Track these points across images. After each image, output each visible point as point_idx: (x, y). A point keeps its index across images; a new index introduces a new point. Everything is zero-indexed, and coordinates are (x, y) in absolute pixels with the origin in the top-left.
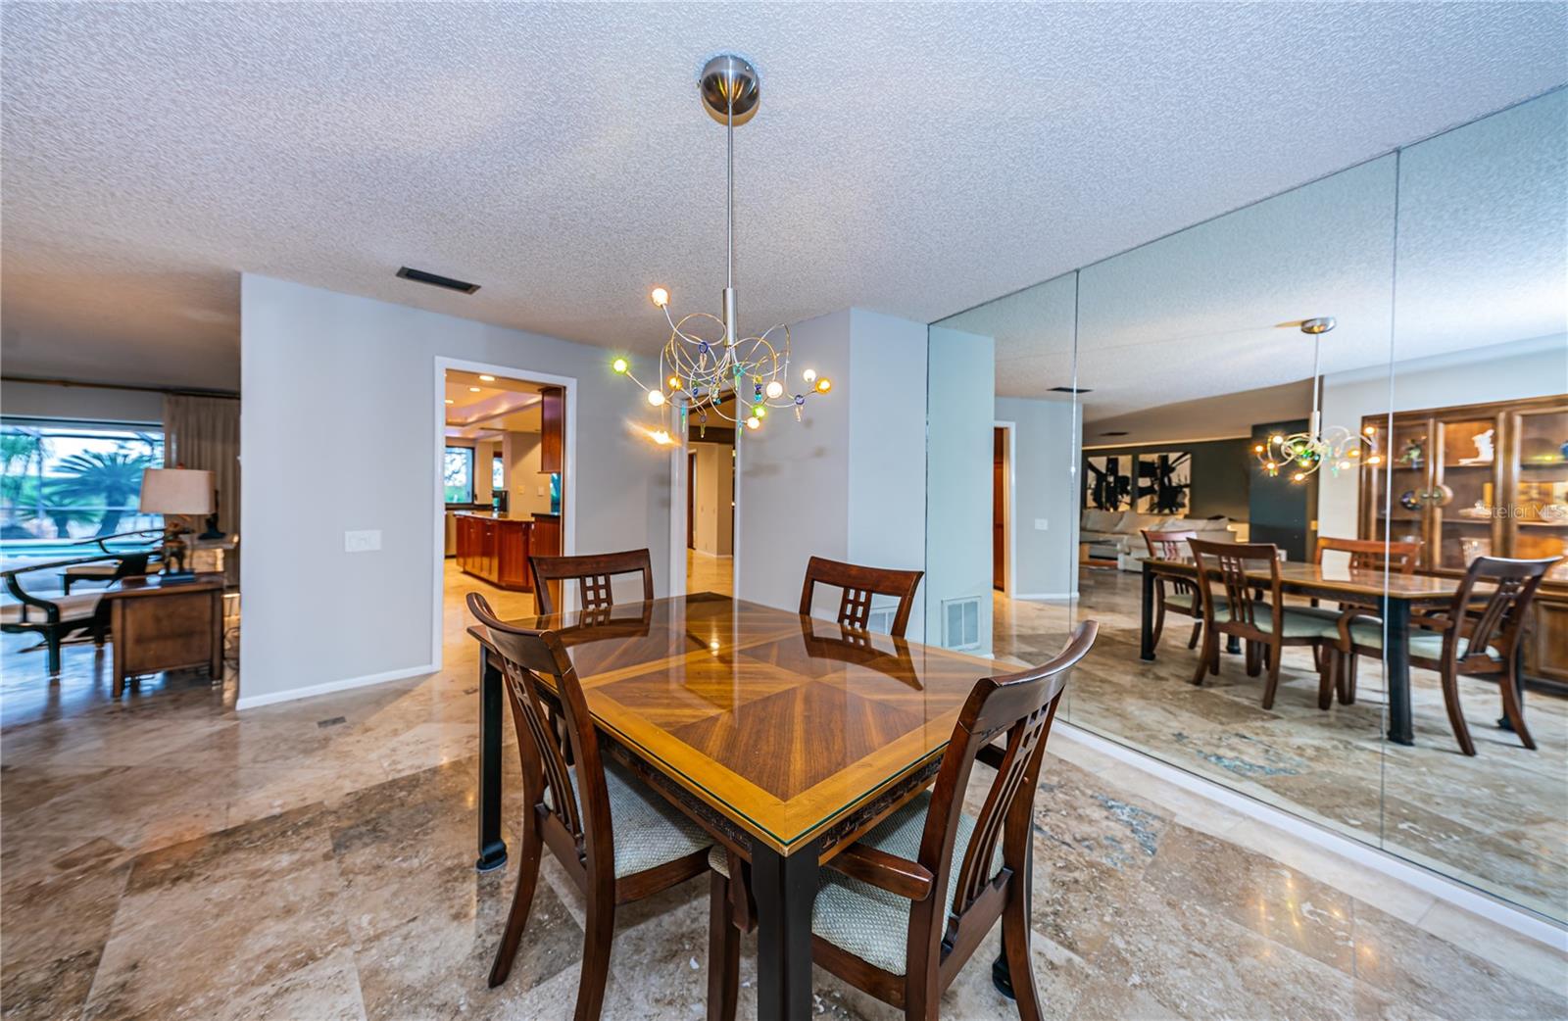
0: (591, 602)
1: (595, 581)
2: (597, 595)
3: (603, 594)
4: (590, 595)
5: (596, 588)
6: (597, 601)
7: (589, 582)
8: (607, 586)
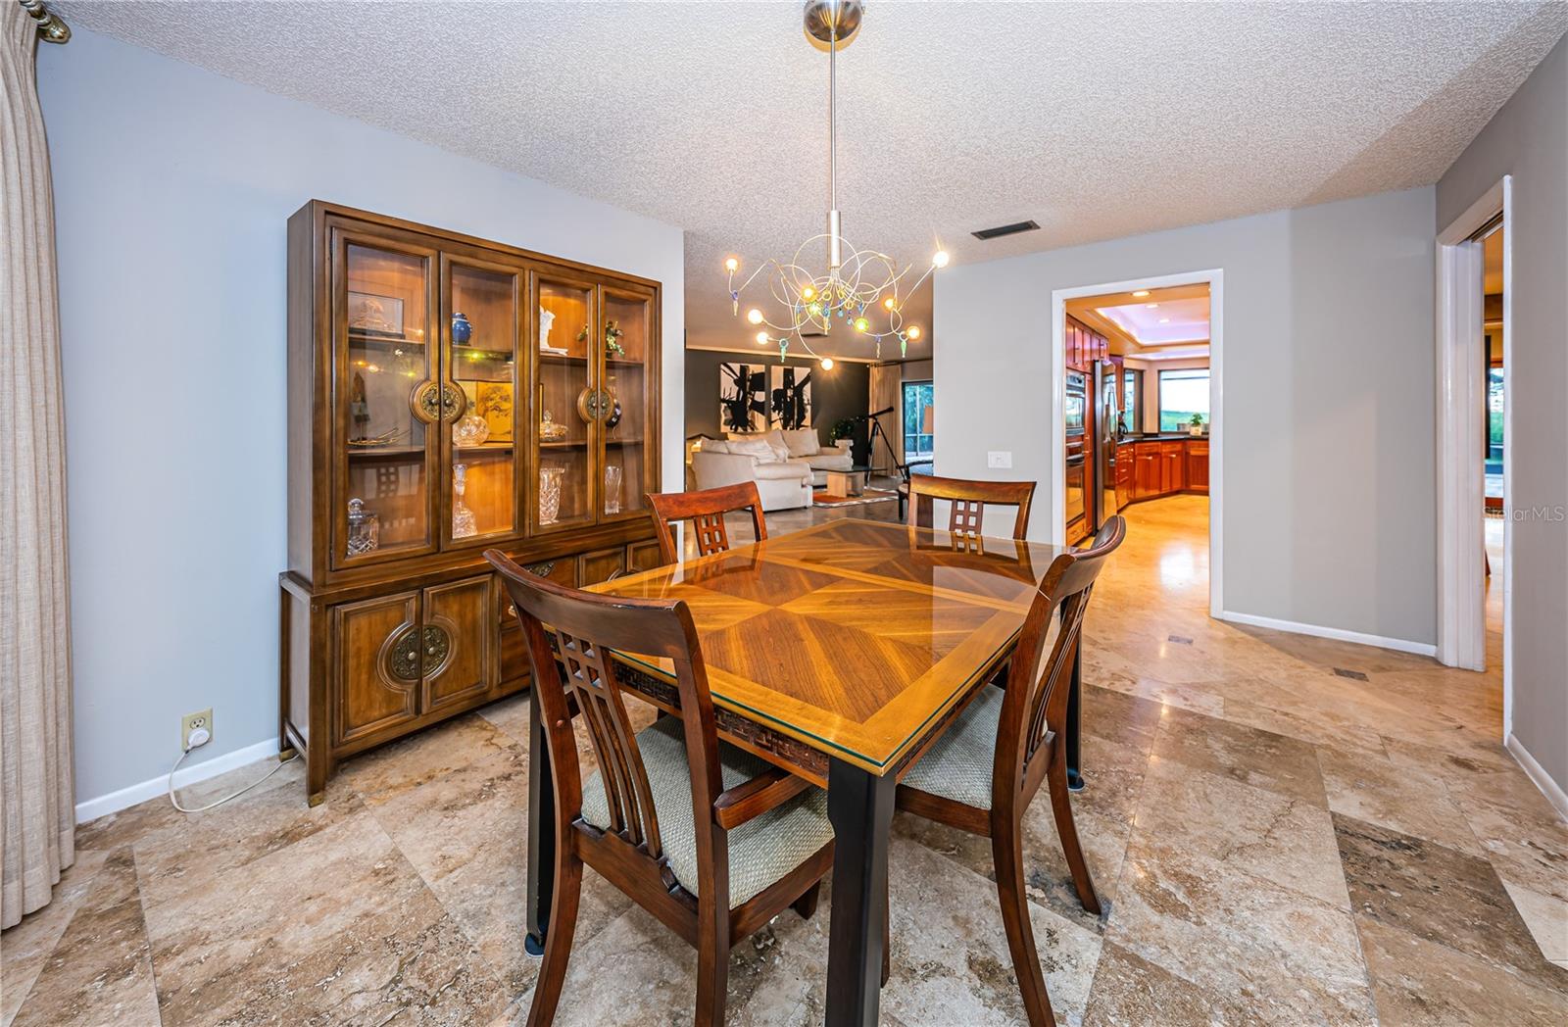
0: (958, 526)
1: (967, 507)
2: (966, 520)
3: (972, 521)
4: (959, 520)
5: (967, 514)
6: (965, 527)
7: (961, 506)
8: (979, 515)
